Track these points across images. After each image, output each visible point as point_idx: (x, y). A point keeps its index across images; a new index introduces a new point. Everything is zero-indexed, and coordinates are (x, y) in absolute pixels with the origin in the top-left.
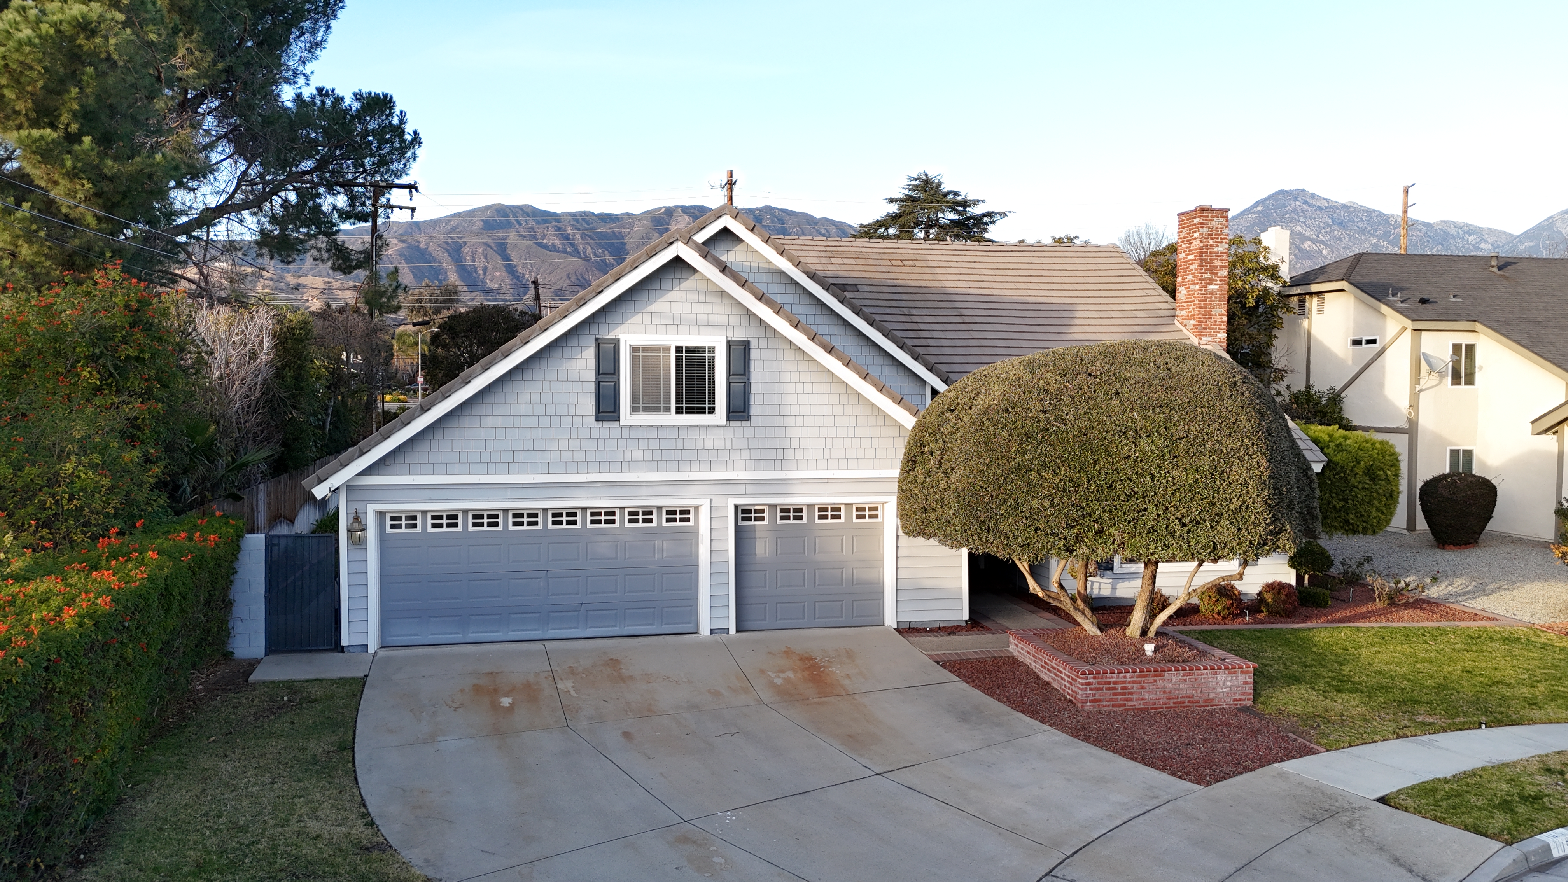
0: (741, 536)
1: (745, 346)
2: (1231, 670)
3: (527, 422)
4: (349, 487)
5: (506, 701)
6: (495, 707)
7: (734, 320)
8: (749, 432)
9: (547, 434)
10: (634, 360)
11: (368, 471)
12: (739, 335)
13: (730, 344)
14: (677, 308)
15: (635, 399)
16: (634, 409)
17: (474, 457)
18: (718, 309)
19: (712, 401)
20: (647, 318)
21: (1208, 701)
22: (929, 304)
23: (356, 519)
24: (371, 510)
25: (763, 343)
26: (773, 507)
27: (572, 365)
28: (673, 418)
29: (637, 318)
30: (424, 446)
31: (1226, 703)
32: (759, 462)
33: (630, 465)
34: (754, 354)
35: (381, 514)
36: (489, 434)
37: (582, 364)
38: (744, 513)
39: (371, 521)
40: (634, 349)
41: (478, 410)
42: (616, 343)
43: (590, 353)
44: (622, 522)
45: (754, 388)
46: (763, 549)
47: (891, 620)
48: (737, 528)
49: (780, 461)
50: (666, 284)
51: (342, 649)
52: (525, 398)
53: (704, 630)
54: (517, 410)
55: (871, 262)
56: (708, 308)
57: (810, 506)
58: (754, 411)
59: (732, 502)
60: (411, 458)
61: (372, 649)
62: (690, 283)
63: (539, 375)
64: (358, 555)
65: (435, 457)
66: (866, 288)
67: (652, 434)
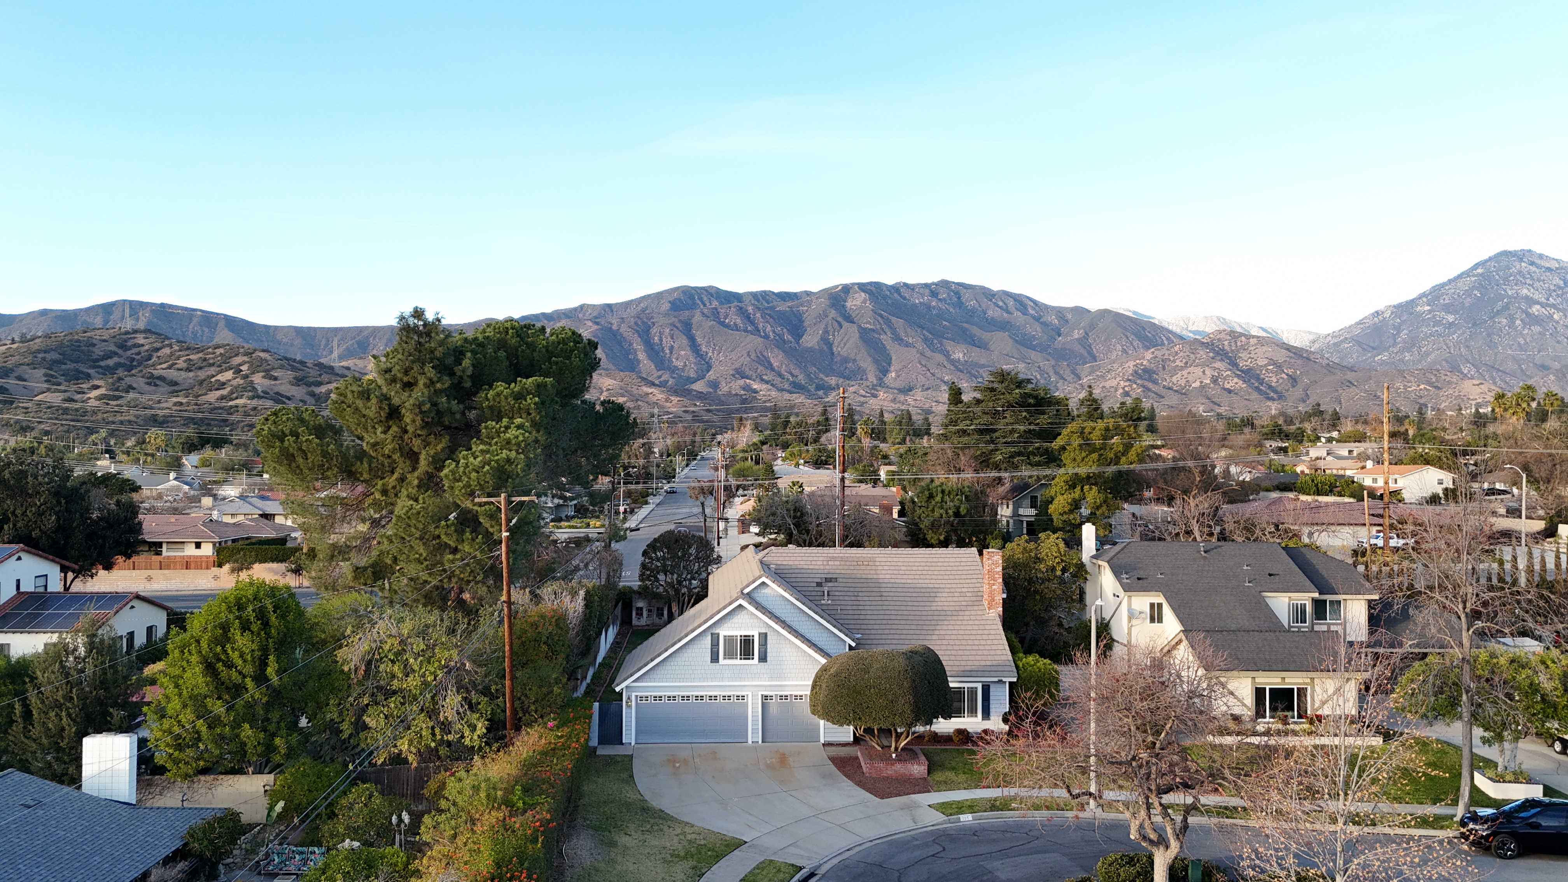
0: (764, 705)
1: (766, 635)
2: (919, 764)
3: (686, 663)
4: (627, 687)
5: (678, 765)
6: (674, 766)
7: (762, 625)
8: (767, 667)
9: (693, 668)
10: (725, 640)
11: (633, 682)
12: (763, 631)
13: (760, 634)
14: (740, 621)
15: (725, 655)
16: (725, 658)
17: (668, 676)
18: (756, 621)
19: (753, 655)
20: (729, 625)
21: (911, 775)
22: (869, 589)
23: (629, 698)
24: (634, 694)
25: (772, 633)
26: (776, 695)
27: (702, 642)
28: (738, 662)
29: (726, 625)
30: (652, 672)
31: (918, 776)
32: (771, 679)
33: (722, 679)
34: (769, 637)
35: (637, 696)
36: (674, 668)
37: (706, 642)
38: (765, 697)
39: (633, 698)
40: (725, 636)
41: (670, 659)
42: (718, 635)
43: (709, 638)
44: (720, 700)
45: (769, 650)
46: (773, 710)
47: (822, 741)
48: (763, 703)
49: (779, 678)
50: (737, 613)
51: (623, 744)
52: (686, 655)
53: (750, 742)
54: (683, 659)
55: (848, 563)
56: (752, 621)
57: (791, 695)
58: (768, 659)
59: (760, 693)
60: (647, 676)
61: (633, 744)
62: (744, 612)
63: (691, 646)
64: (629, 711)
65: (655, 676)
66: (841, 580)
67: (731, 667)
